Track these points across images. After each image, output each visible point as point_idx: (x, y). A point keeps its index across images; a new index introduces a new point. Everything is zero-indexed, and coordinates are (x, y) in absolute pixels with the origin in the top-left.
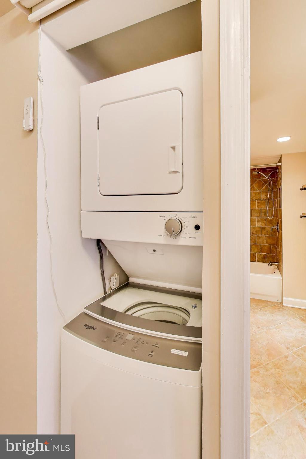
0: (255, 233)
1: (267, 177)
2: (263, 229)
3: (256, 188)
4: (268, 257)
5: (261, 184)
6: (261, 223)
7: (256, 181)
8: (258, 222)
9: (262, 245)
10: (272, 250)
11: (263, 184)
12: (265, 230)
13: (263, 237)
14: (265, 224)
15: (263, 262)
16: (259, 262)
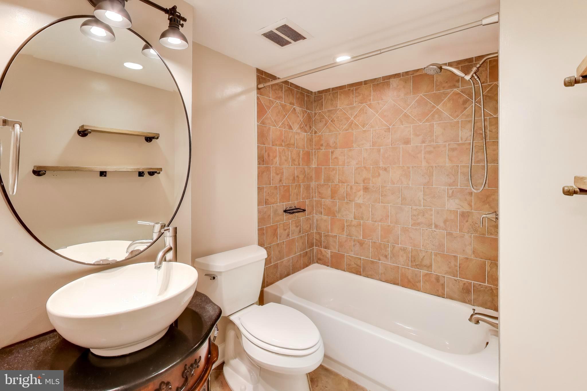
0: (442, 224)
1: (468, 78)
2: (464, 215)
3: (446, 114)
4: (477, 290)
5: (461, 101)
6: (457, 201)
7: (446, 94)
8: (449, 197)
9: (460, 256)
10: (489, 272)
11: (465, 102)
12: (470, 220)
13: (463, 237)
14: (470, 205)
15: (464, 301)
16: (452, 298)
